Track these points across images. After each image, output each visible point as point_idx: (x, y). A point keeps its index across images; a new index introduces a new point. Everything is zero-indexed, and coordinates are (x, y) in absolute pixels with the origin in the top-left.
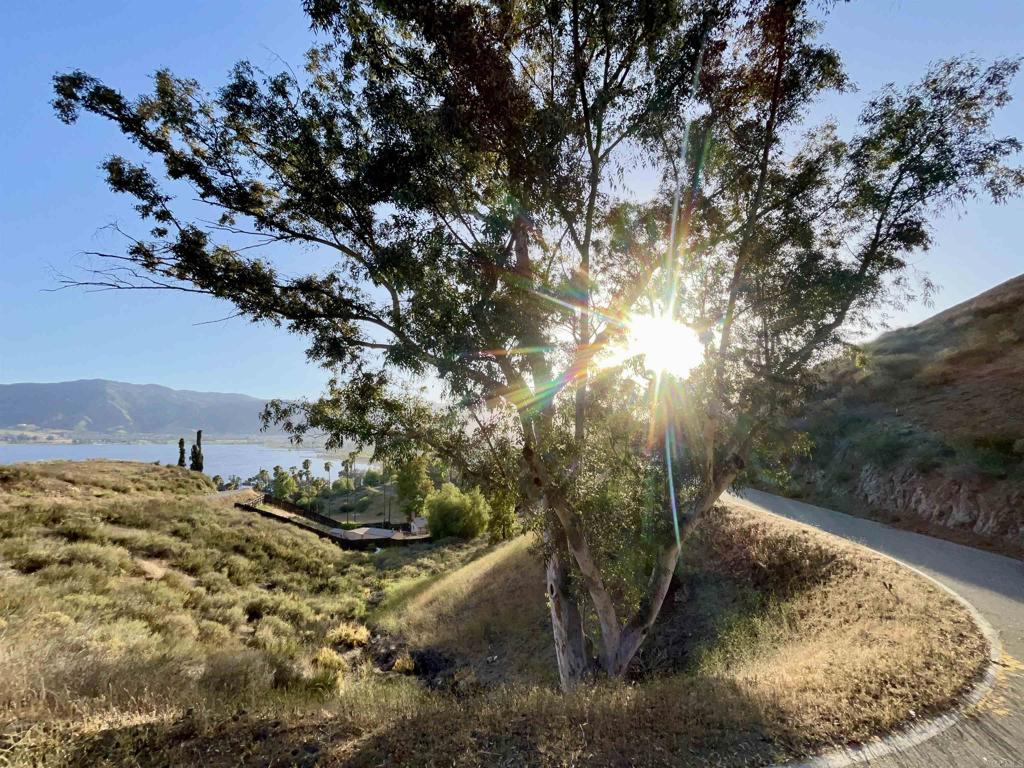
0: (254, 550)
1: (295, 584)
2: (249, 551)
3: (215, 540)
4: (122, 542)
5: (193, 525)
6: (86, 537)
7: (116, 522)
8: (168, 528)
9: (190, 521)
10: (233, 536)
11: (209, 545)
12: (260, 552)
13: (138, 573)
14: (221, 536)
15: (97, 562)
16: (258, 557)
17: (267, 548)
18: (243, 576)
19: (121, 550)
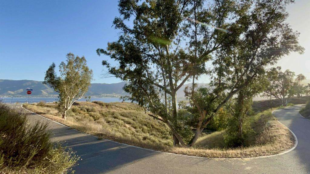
0: (149, 125)
1: (157, 135)
2: (148, 126)
3: (141, 122)
4: (123, 120)
5: (137, 118)
6: (117, 118)
7: (123, 116)
8: (132, 118)
9: (136, 117)
10: (145, 121)
11: (139, 123)
12: (150, 126)
13: (125, 126)
14: (142, 121)
15: (118, 123)
16: (150, 127)
17: (152, 126)
18: (146, 131)
19: (122, 121)
